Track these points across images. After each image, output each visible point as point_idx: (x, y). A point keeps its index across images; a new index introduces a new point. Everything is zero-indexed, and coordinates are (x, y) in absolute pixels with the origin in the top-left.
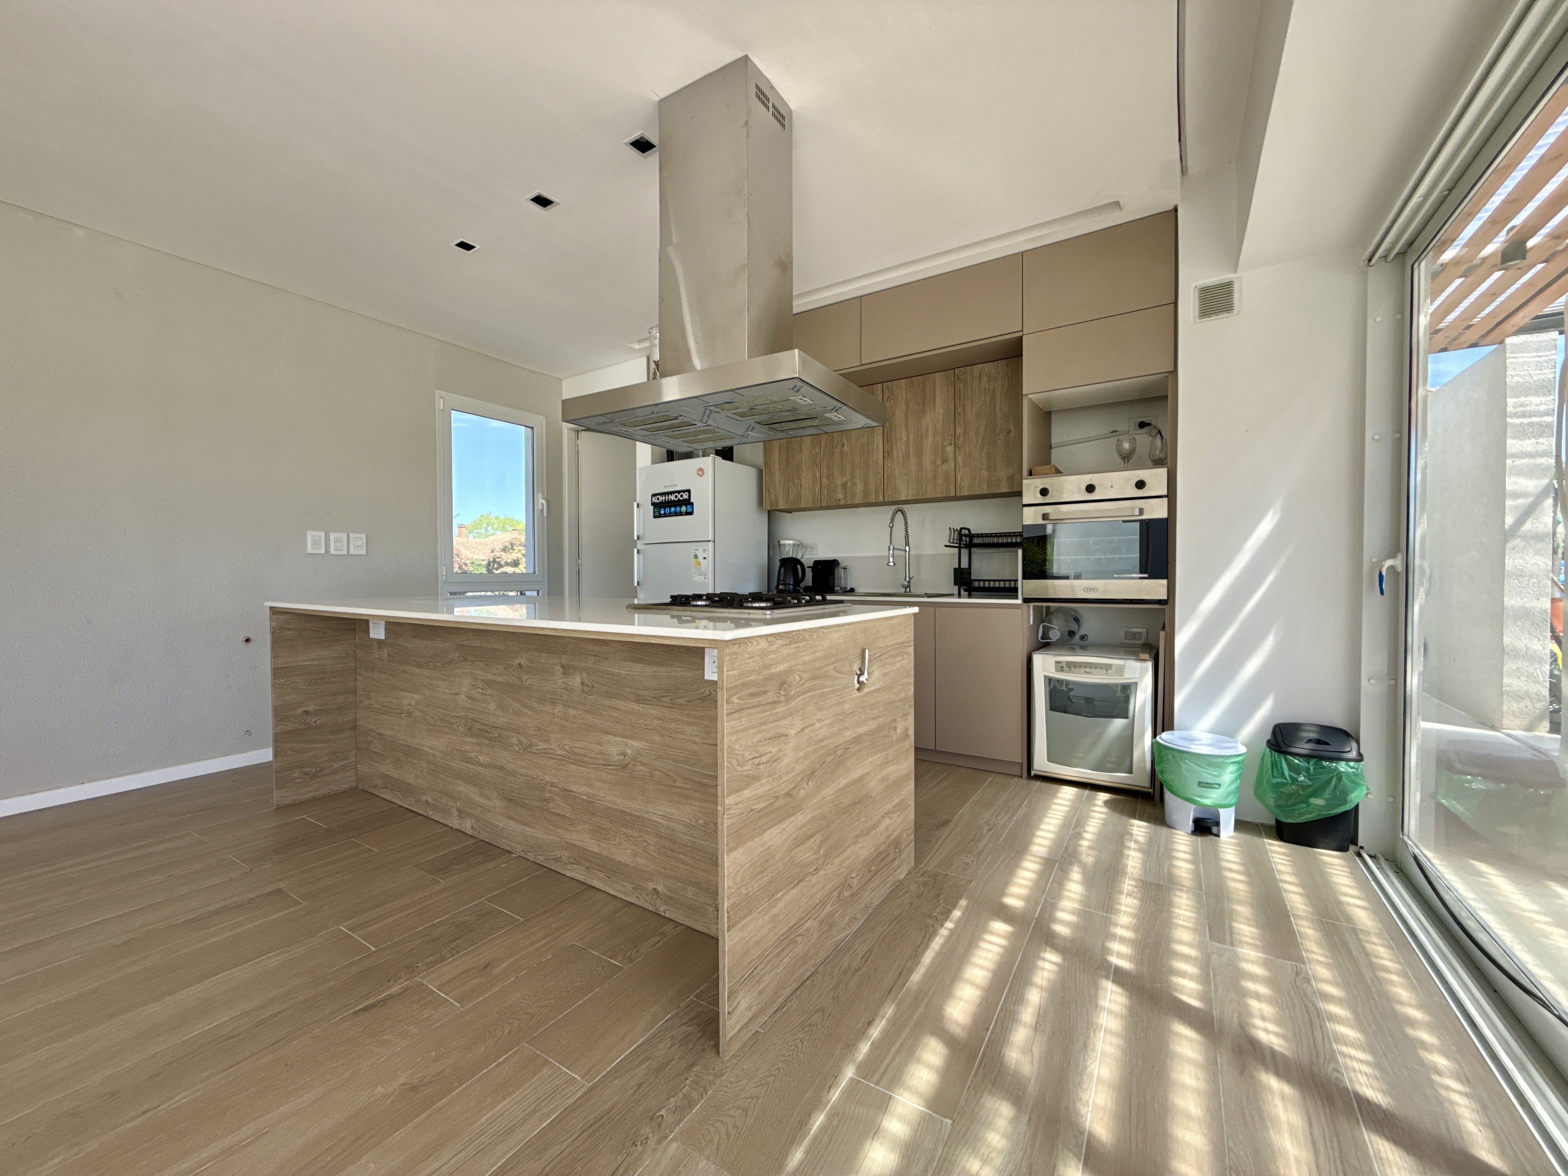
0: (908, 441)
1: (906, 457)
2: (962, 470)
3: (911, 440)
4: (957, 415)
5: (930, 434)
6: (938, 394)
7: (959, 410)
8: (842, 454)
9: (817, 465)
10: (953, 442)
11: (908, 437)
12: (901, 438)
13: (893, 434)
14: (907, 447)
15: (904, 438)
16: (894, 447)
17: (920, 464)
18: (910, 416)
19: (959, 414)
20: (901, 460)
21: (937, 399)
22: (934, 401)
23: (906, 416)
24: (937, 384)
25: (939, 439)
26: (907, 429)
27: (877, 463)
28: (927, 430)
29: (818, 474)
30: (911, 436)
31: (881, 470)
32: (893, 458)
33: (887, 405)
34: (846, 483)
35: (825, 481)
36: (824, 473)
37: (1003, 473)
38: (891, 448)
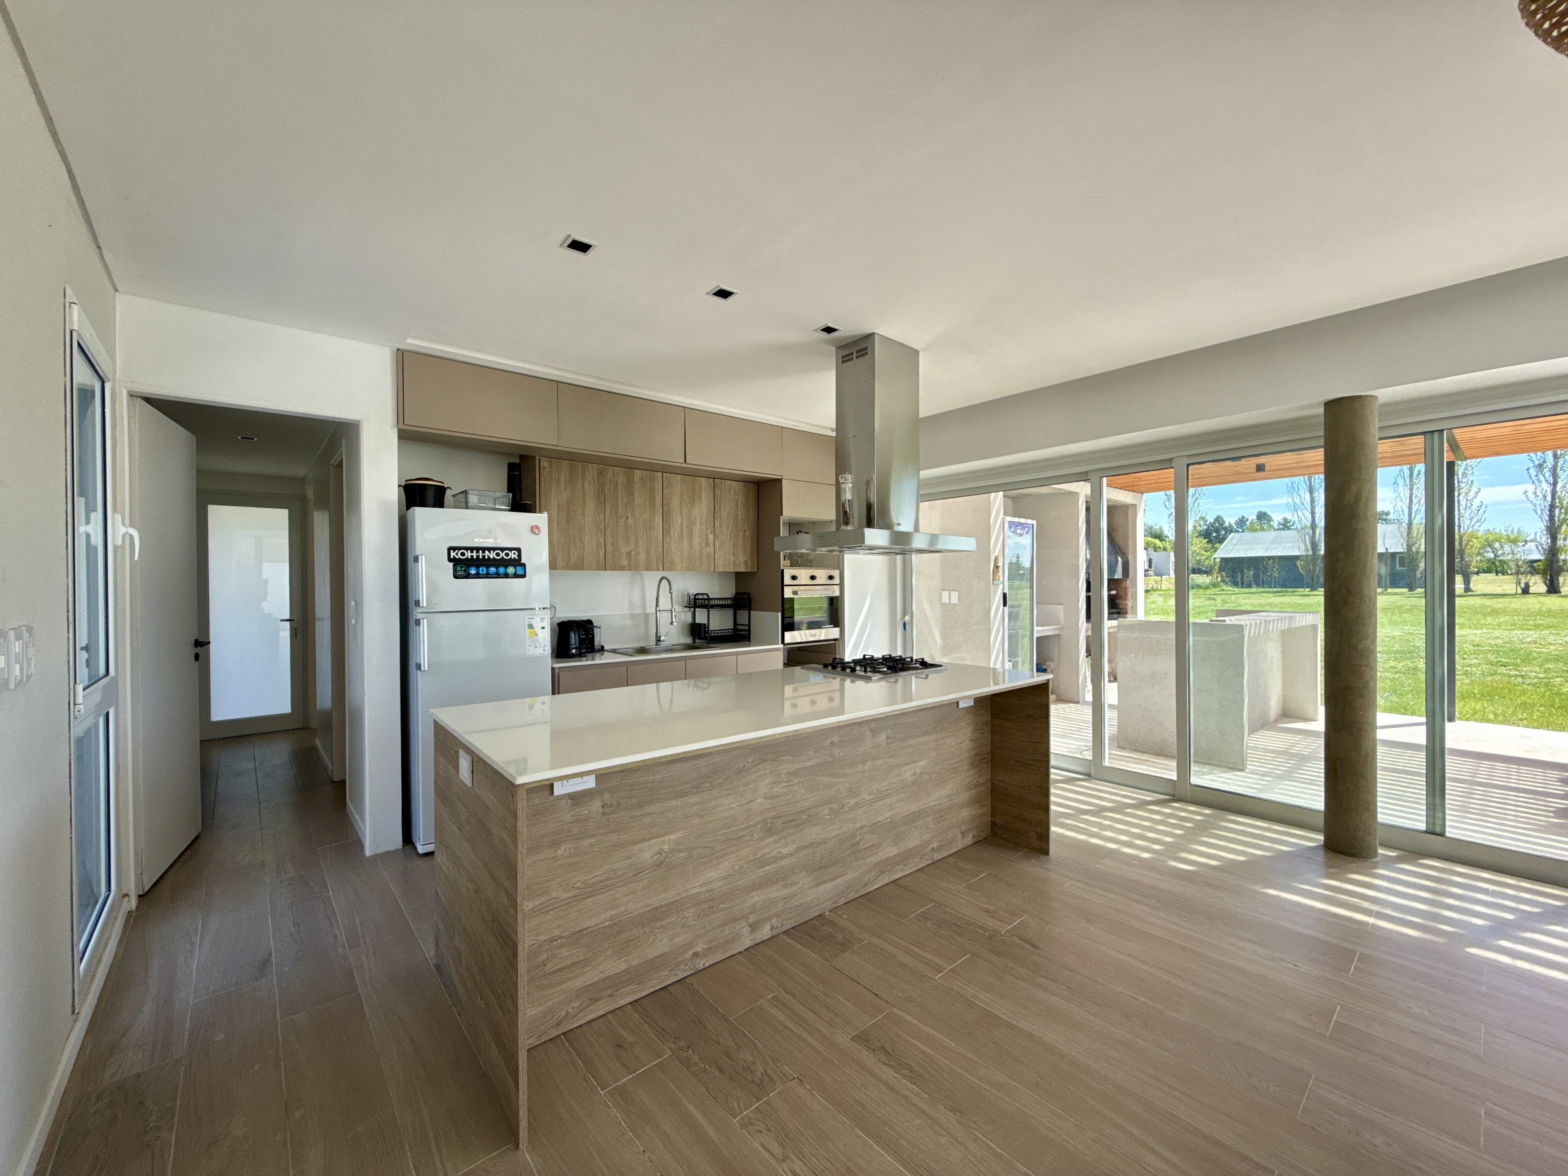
0: (682, 525)
1: (681, 537)
3: (684, 525)
4: (716, 513)
5: (698, 523)
6: (703, 494)
7: (717, 509)
8: (627, 526)
9: (601, 531)
10: (713, 532)
11: (682, 522)
12: (676, 522)
13: (671, 517)
14: (682, 530)
15: (679, 522)
17: (691, 544)
18: (683, 505)
20: (677, 539)
21: (703, 498)
22: (701, 498)
23: (681, 504)
24: (703, 486)
25: (703, 527)
26: (681, 515)
27: (657, 538)
28: (696, 519)
29: (602, 540)
30: (685, 522)
31: (661, 545)
32: (670, 537)
33: (666, 492)
34: (630, 552)
35: (609, 548)
36: (609, 540)
37: (742, 559)
38: (669, 528)
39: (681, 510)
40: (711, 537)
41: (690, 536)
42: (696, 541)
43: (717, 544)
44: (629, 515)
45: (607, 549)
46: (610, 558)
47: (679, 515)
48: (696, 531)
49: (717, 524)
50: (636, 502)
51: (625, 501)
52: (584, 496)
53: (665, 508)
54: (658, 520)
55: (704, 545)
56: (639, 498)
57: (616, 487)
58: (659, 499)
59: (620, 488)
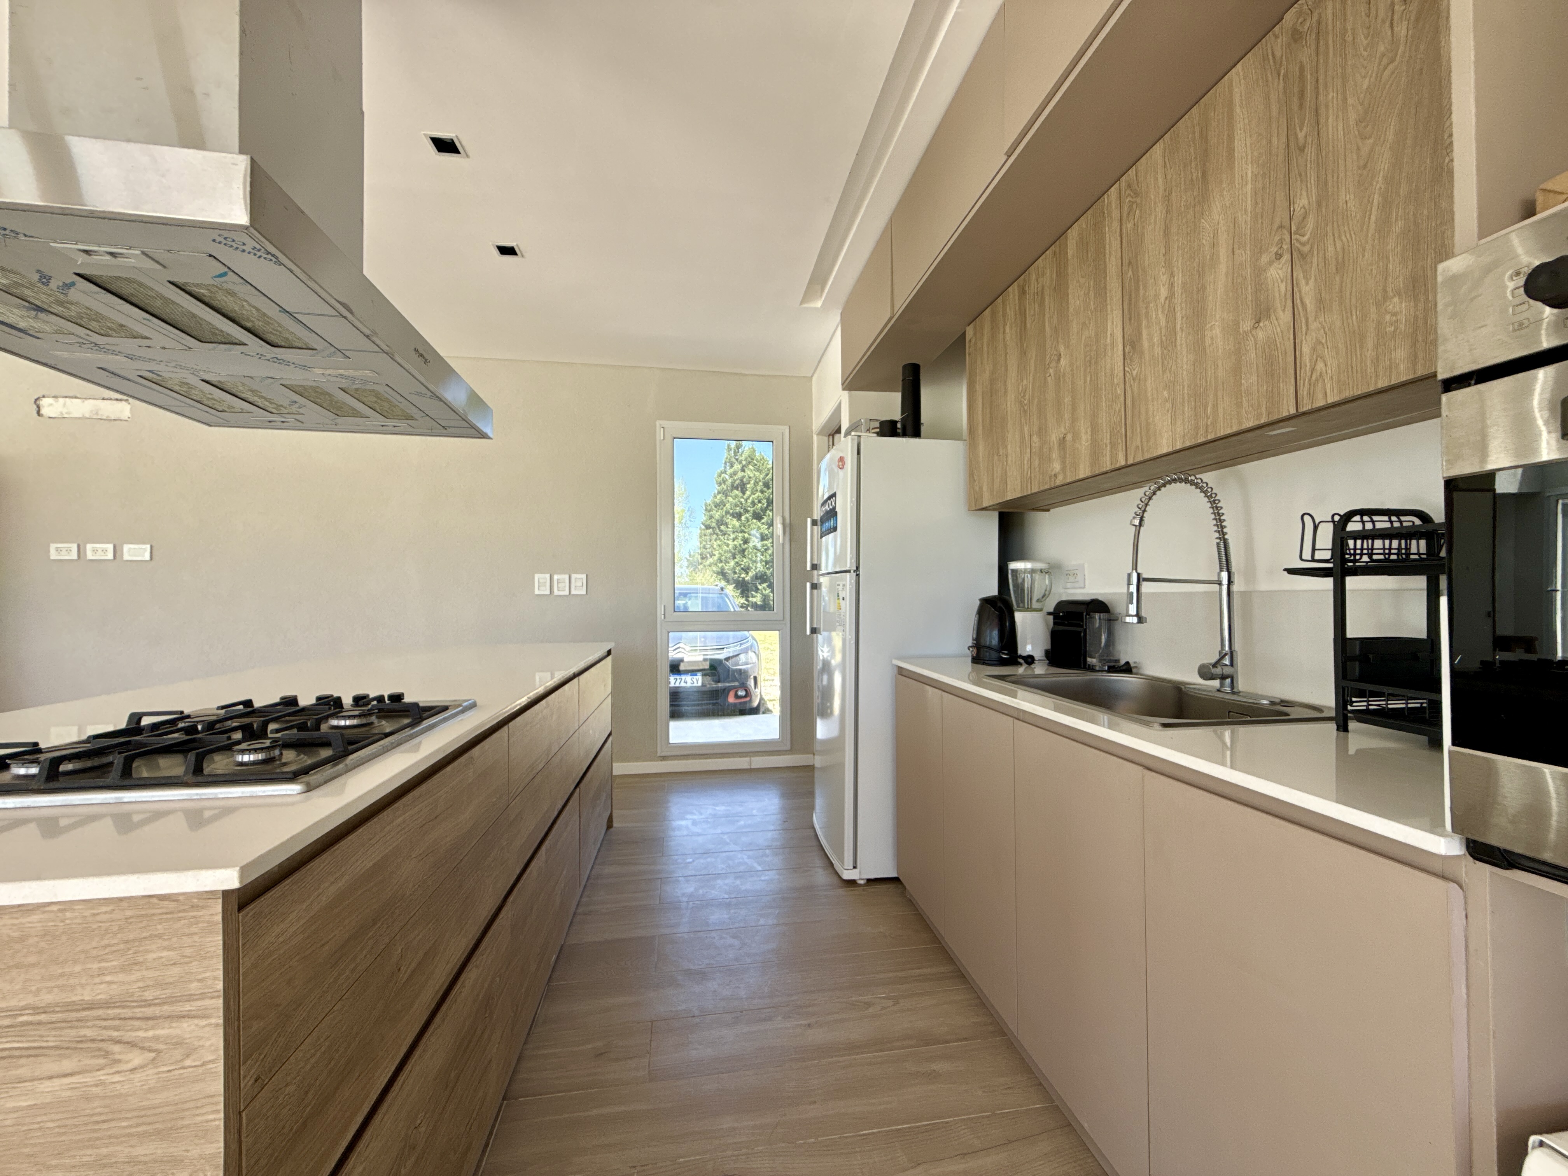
0: (1171, 296)
1: (1169, 341)
2: (1314, 325)
3: (1178, 289)
4: (1295, 155)
5: (1223, 252)
7: (1301, 135)
8: (1058, 378)
9: (1025, 411)
10: (1286, 246)
11: (1172, 286)
12: (1157, 296)
13: (1141, 292)
14: (1171, 312)
15: (1164, 292)
16: (1144, 323)
17: (1199, 347)
18: (1174, 229)
19: (1302, 149)
20: (1157, 350)
22: (1231, 151)
23: (1166, 232)
24: (1237, 99)
25: (1244, 256)
26: (1169, 265)
27: (1112, 375)
28: (1214, 245)
29: (1026, 429)
30: (1178, 279)
31: (1120, 391)
32: (1142, 353)
39: (1167, 250)
41: (1197, 318)
42: (1216, 326)
44: (1062, 349)
47: (1163, 272)
48: (1222, 285)
50: (1071, 309)
51: (1055, 321)
52: (1006, 354)
55: (1248, 324)
56: (1076, 297)
57: (1042, 304)
59: (1047, 301)
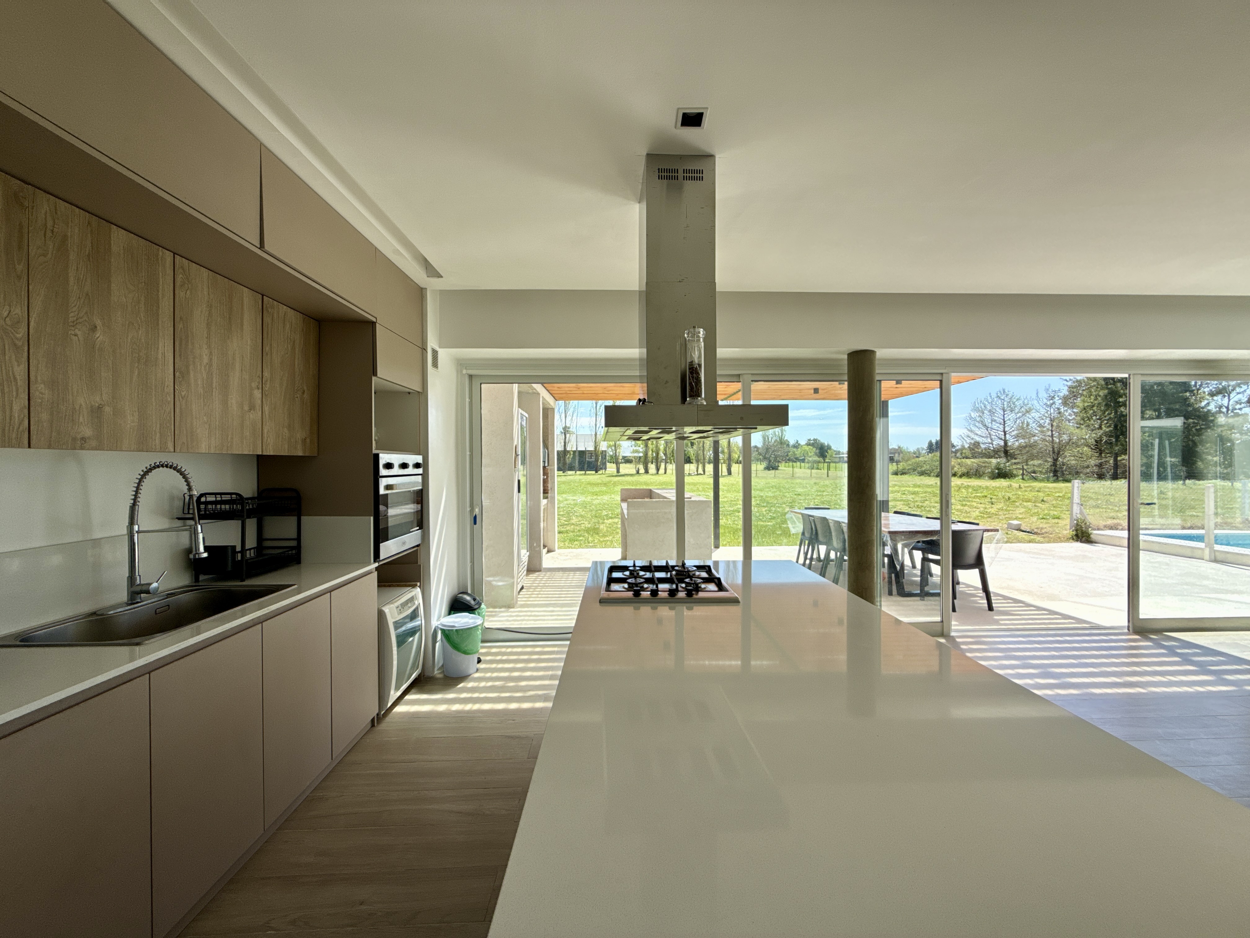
2: (268, 424)
3: (214, 366)
4: (264, 354)
6: (246, 317)
7: (267, 349)
8: (90, 348)
10: (261, 386)
11: (210, 360)
13: (190, 346)
14: (209, 374)
21: (246, 323)
22: (242, 324)
24: (245, 302)
27: (163, 385)
30: (215, 361)
31: (170, 399)
32: (188, 384)
33: (180, 294)
34: (100, 408)
35: (41, 390)
36: (41, 372)
37: (300, 435)
38: (187, 367)
39: (208, 338)
40: (257, 394)
41: (225, 387)
42: (234, 400)
43: (266, 409)
44: (99, 323)
45: (35, 393)
46: (45, 416)
47: (205, 346)
48: (235, 380)
49: (266, 374)
50: (113, 297)
51: (86, 288)
53: (180, 326)
54: (165, 347)
55: (246, 408)
56: (122, 291)
58: (166, 305)
